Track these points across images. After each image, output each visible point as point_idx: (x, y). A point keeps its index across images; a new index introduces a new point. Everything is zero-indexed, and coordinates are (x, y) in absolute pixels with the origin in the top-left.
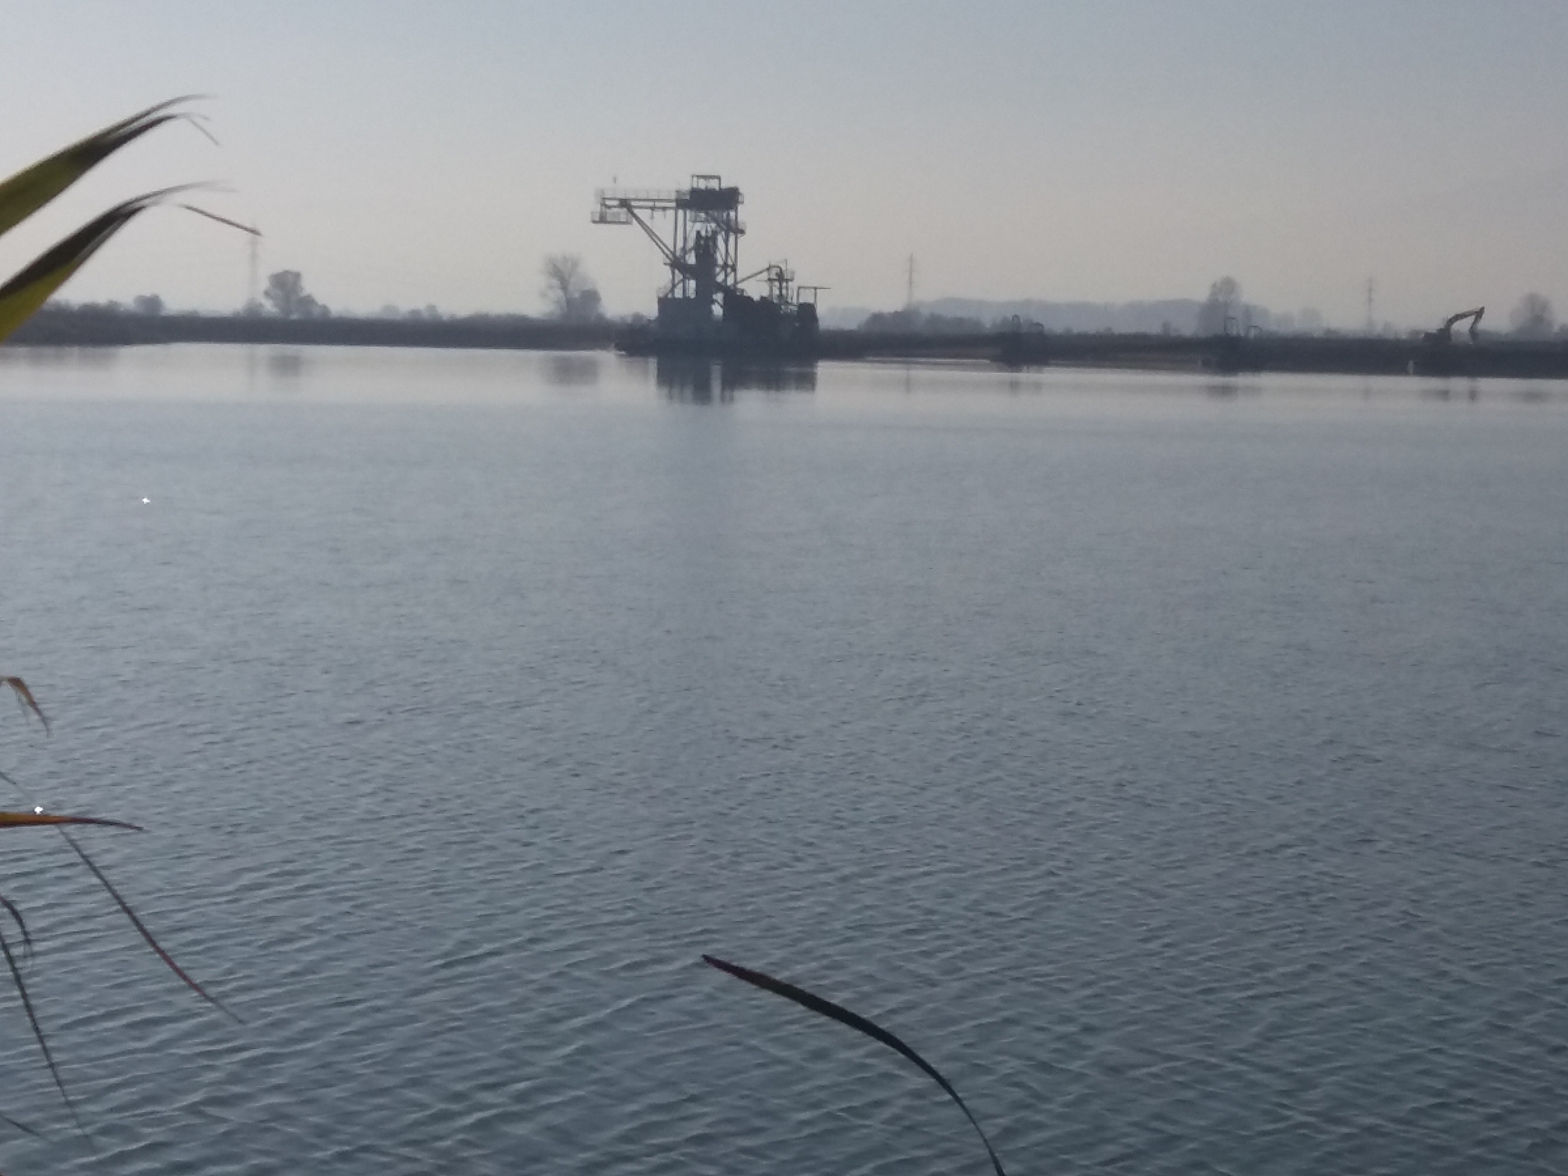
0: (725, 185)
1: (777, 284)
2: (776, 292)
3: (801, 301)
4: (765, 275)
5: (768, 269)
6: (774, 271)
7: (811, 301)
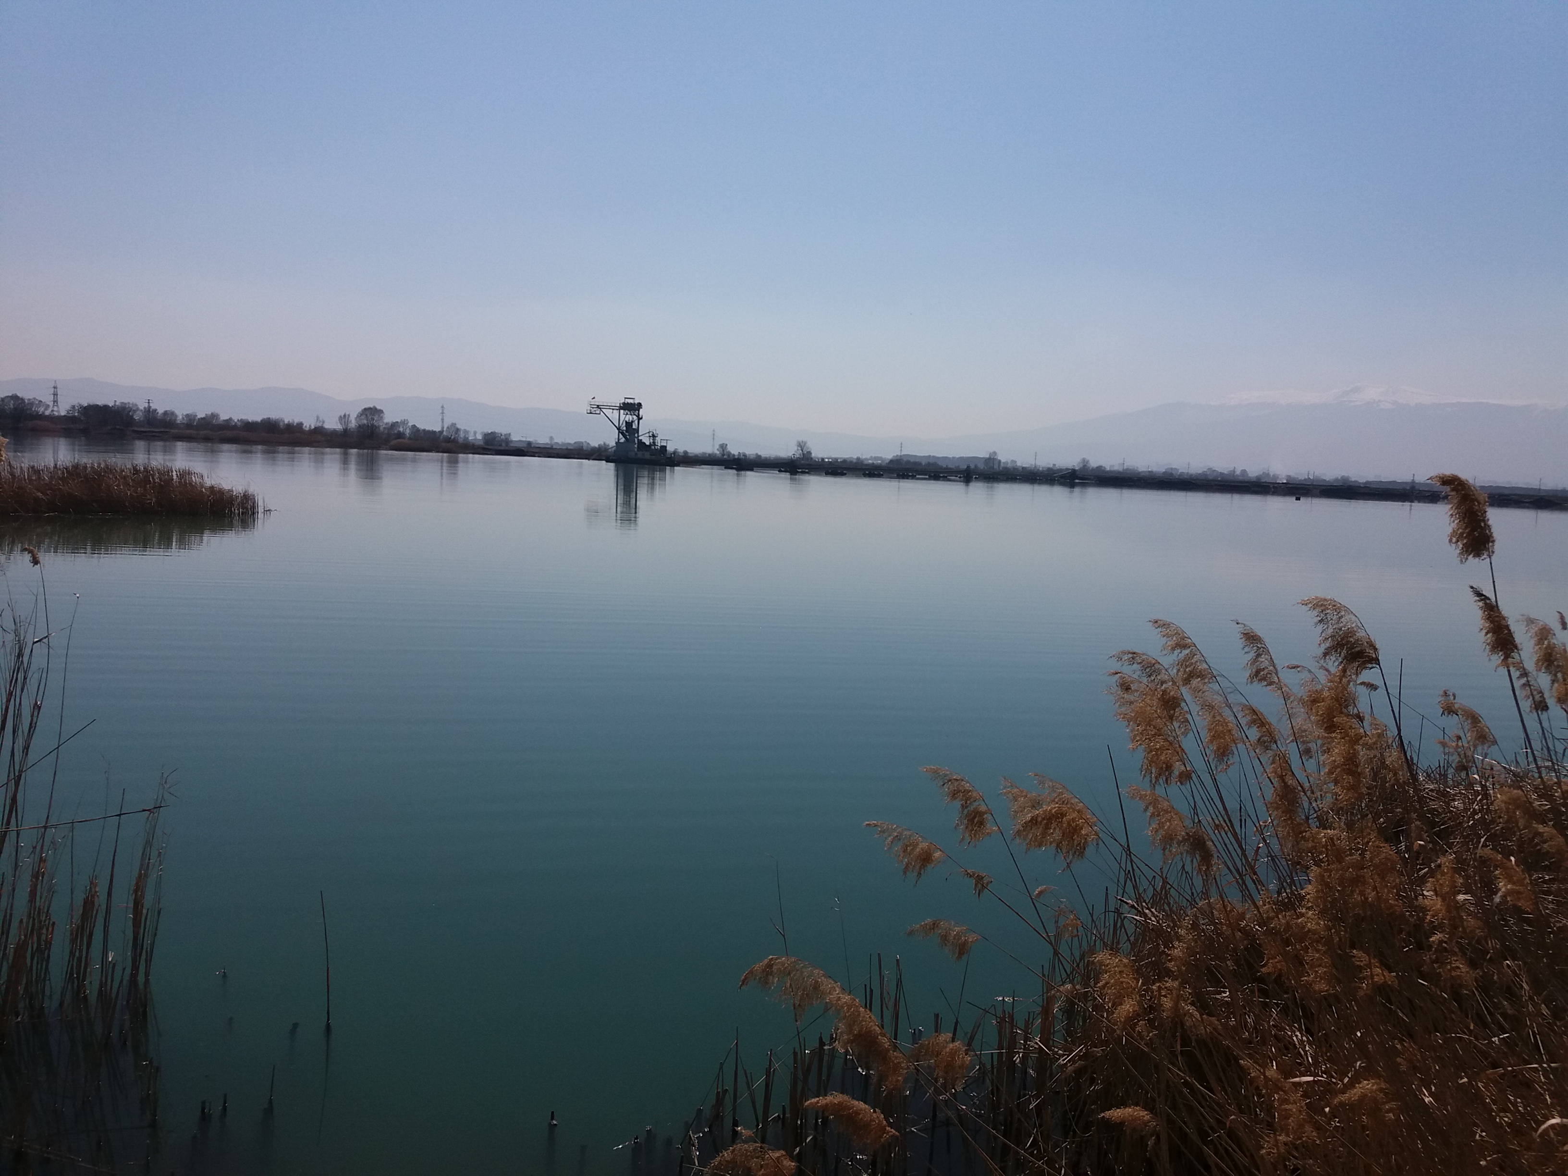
0: (636, 402)
1: (652, 438)
2: (652, 441)
3: (662, 444)
4: (647, 435)
5: (649, 433)
6: (651, 434)
7: (665, 445)
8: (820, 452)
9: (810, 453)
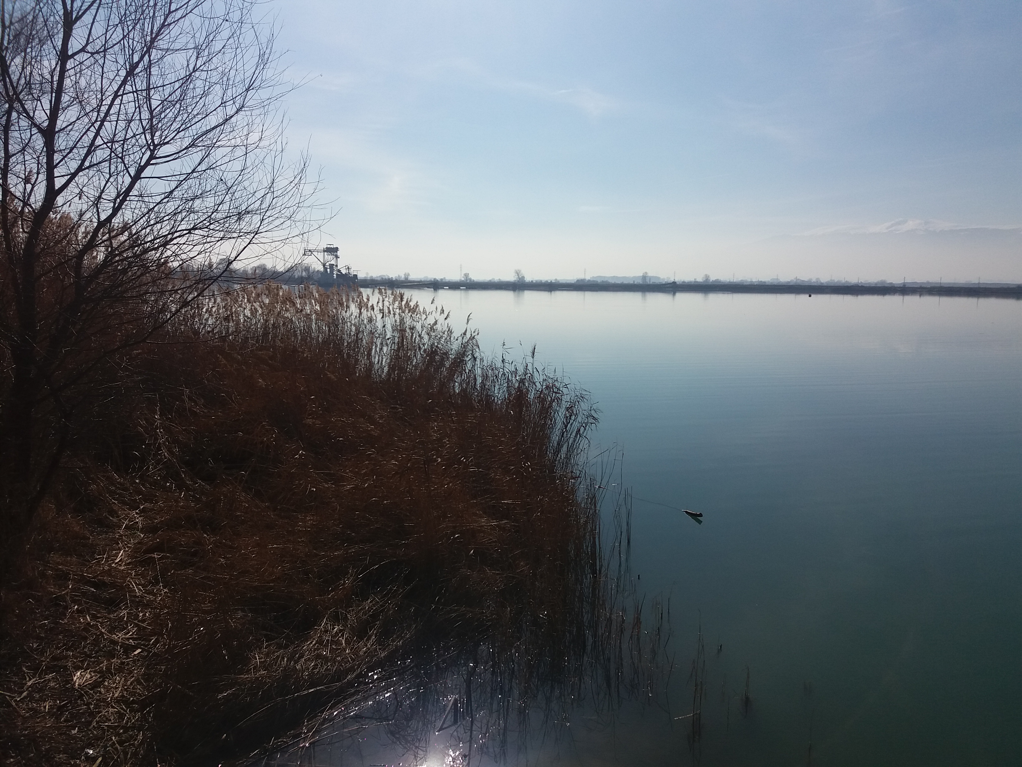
0: (335, 247)
1: (348, 270)
2: (347, 272)
4: (345, 268)
6: (347, 267)
7: (356, 274)
8: (529, 278)
9: (523, 277)
